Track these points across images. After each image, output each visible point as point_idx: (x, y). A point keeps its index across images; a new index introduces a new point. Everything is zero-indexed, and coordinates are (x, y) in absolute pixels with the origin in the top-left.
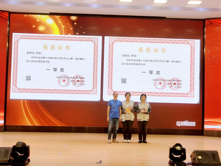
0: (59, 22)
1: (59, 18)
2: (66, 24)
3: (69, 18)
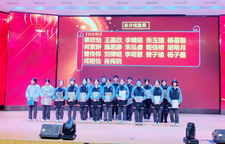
0: (97, 22)
1: (97, 18)
2: (103, 23)
3: (105, 19)
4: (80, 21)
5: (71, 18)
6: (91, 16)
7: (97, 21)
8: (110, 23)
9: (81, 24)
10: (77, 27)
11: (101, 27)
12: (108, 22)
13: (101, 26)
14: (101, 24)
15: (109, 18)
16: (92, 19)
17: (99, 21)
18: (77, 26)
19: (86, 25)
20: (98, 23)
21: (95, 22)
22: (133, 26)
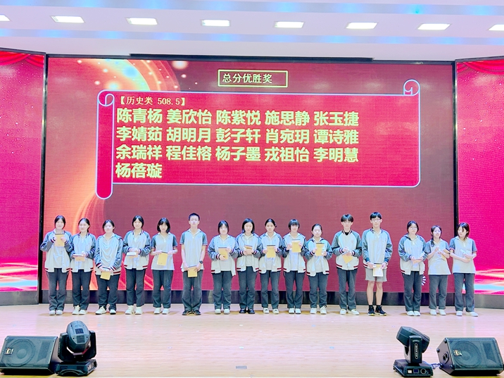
0: (150, 73)
1: (149, 64)
2: (164, 77)
3: (171, 65)
4: (105, 71)
5: (80, 61)
6: (134, 57)
7: (149, 71)
8: (184, 76)
9: (107, 78)
10: (97, 86)
11: (161, 85)
12: (178, 73)
13: (159, 83)
14: (159, 80)
15: (180, 65)
16: (137, 65)
17: (155, 71)
18: (97, 83)
19: (119, 79)
20: (152, 77)
21: (144, 73)
22: (242, 80)
